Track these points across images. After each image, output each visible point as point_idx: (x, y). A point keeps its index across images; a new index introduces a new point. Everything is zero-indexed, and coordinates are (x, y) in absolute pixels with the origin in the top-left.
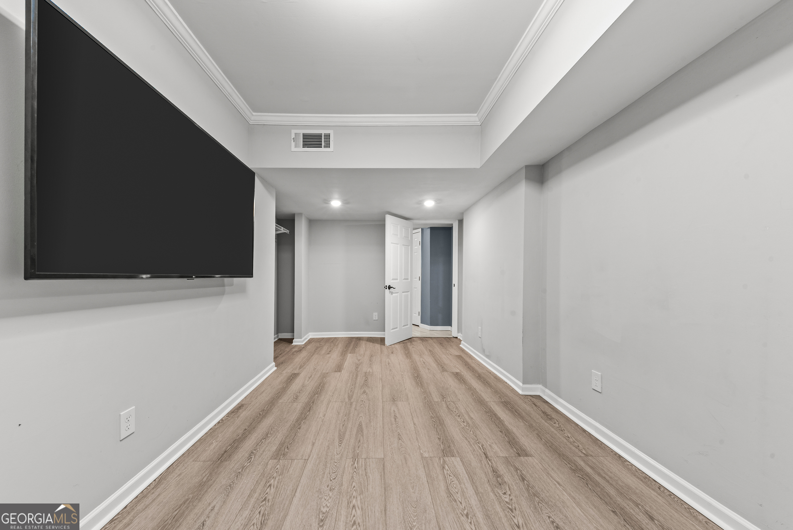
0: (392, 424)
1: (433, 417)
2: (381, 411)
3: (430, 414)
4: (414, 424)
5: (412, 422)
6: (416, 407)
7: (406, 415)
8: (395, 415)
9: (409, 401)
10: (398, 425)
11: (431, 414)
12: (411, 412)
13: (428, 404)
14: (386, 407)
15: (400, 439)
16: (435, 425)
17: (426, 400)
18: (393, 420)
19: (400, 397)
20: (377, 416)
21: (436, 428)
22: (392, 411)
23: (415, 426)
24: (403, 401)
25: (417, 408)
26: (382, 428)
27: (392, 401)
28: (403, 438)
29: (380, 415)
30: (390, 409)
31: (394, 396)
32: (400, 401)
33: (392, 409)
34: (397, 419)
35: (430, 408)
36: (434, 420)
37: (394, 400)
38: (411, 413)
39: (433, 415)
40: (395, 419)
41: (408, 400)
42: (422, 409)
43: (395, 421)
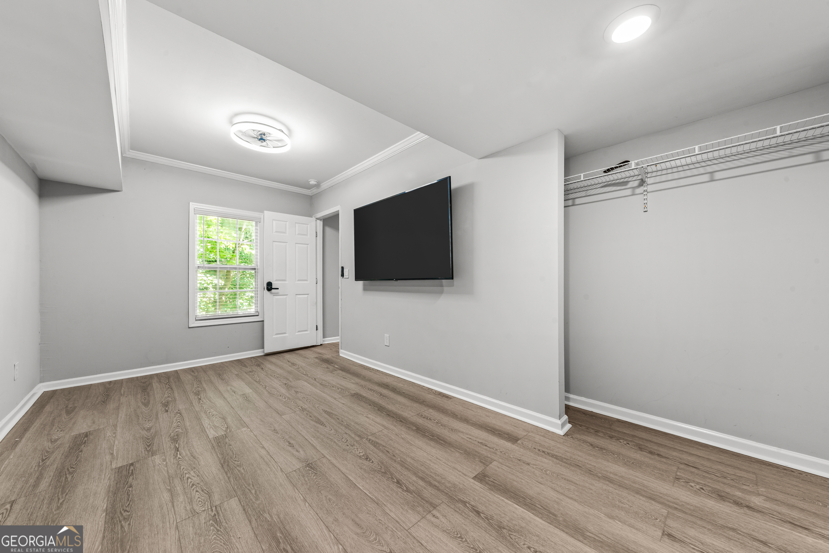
0: (290, 437)
1: (238, 466)
2: (314, 444)
3: (243, 469)
4: (263, 447)
5: (267, 448)
6: (269, 469)
7: (279, 453)
8: (293, 447)
9: (284, 475)
10: (284, 439)
11: (241, 469)
12: (274, 460)
13: (249, 485)
14: (312, 452)
15: (274, 430)
16: (236, 457)
17: (253, 492)
18: (292, 442)
19: (303, 476)
20: (314, 437)
21: (234, 454)
22: (300, 450)
23: (261, 446)
24: (295, 471)
25: (266, 470)
26: (298, 431)
27: (311, 463)
28: (272, 432)
29: (312, 440)
30: (304, 451)
31: (316, 473)
32: (299, 469)
33: (302, 452)
34: (288, 444)
35: (245, 480)
36: (236, 463)
37: (310, 466)
38: (272, 458)
39: (238, 469)
40: (290, 443)
41: (287, 477)
42: (259, 472)
43: (289, 442)
